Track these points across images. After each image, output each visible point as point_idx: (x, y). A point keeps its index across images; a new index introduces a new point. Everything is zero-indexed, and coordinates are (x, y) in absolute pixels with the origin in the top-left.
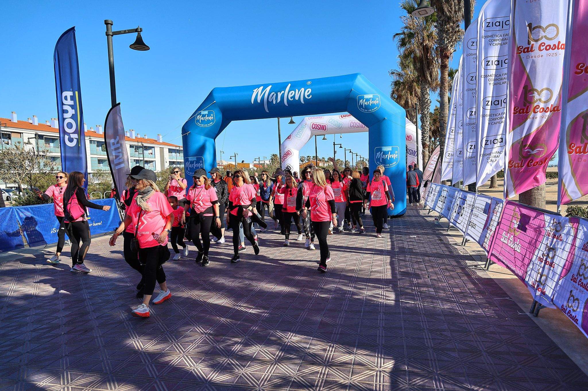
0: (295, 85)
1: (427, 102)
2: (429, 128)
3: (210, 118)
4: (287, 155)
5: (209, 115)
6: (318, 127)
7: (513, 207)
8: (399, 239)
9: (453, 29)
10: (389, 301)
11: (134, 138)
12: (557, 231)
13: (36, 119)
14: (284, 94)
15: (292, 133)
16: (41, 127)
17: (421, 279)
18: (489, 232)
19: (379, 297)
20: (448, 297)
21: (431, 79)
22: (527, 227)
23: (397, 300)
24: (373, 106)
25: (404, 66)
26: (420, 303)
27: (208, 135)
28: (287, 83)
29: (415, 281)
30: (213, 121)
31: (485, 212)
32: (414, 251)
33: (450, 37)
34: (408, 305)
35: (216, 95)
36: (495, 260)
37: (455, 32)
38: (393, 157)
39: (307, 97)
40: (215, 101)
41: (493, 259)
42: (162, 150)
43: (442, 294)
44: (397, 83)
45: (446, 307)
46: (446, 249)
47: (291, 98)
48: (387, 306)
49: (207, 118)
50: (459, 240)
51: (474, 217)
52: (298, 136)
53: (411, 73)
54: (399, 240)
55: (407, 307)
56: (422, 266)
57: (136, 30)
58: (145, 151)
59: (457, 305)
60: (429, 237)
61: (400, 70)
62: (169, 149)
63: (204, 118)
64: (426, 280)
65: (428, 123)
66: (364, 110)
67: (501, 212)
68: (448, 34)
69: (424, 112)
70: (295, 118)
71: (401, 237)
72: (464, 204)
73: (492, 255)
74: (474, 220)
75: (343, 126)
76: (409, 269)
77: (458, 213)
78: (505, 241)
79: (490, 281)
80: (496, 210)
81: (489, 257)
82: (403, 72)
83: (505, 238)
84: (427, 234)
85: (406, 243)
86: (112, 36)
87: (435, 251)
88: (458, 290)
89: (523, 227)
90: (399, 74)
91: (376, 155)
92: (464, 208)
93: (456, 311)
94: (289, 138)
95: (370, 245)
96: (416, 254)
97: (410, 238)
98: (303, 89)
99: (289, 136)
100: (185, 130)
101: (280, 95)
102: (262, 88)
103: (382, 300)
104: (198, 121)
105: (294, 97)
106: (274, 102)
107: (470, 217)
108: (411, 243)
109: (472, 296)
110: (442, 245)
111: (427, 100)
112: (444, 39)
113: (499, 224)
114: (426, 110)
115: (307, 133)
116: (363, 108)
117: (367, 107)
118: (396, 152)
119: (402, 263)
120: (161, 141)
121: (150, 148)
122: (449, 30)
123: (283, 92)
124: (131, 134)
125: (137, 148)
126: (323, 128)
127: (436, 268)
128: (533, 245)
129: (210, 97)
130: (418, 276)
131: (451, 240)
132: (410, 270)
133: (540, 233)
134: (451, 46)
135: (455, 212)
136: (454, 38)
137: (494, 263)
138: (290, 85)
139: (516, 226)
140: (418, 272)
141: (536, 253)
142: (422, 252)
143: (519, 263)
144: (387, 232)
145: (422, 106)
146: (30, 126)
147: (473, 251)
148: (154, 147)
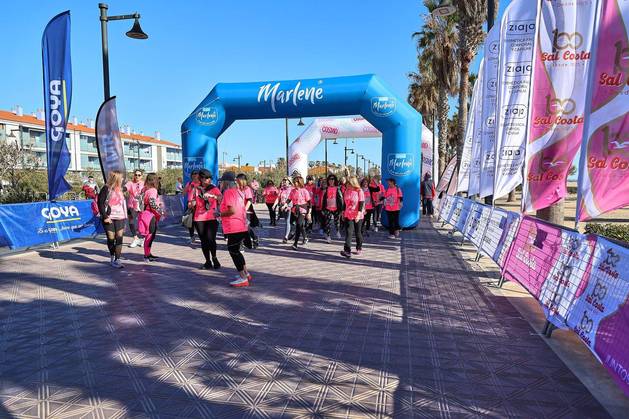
0: (305, 84)
1: (445, 109)
2: (446, 136)
3: (213, 116)
4: (295, 159)
5: (211, 113)
6: (328, 131)
7: (529, 222)
8: (410, 252)
9: (475, 31)
10: (396, 318)
11: (129, 134)
12: (573, 249)
13: (21, 110)
14: (293, 93)
15: (300, 136)
16: (26, 118)
17: (431, 295)
18: (504, 247)
19: (385, 314)
20: (458, 315)
21: (451, 84)
22: (543, 243)
23: (404, 317)
24: (388, 109)
25: (423, 69)
26: (429, 320)
27: (210, 134)
28: (297, 81)
29: (425, 297)
30: (215, 119)
31: (501, 226)
32: (425, 266)
33: (472, 39)
34: (416, 323)
35: (218, 91)
36: (509, 277)
37: (477, 35)
38: (407, 165)
39: (318, 98)
40: (218, 98)
41: (507, 276)
42: (159, 148)
43: (452, 312)
44: (414, 87)
45: (455, 325)
46: (459, 265)
47: (301, 97)
48: (394, 323)
49: (209, 116)
50: (473, 256)
51: (490, 232)
52: (307, 139)
53: (430, 76)
54: (410, 254)
55: (415, 324)
56: (433, 282)
57: (134, 16)
58: (140, 149)
59: (467, 323)
60: (441, 251)
61: (418, 73)
62: (167, 148)
63: (206, 115)
64: (436, 296)
65: (446, 130)
66: (378, 114)
67: (517, 227)
68: (470, 36)
69: (442, 119)
70: (304, 120)
71: (412, 250)
72: (479, 217)
73: (506, 272)
74: (489, 234)
75: (355, 130)
76: (418, 284)
77: (473, 227)
78: (520, 258)
79: (503, 300)
80: (512, 224)
81: (502, 275)
82: (421, 75)
83: (520, 255)
84: (439, 248)
85: (417, 257)
86: (107, 21)
87: (447, 266)
88: (469, 308)
89: (539, 243)
90: (418, 77)
91: (389, 162)
92: (479, 222)
93: (466, 330)
94: (297, 140)
95: (380, 258)
96: (427, 269)
97: (422, 252)
98: (314, 89)
99: (298, 139)
100: (185, 128)
101: (288, 94)
102: (269, 85)
103: (389, 316)
104: (199, 118)
105: (303, 97)
106: (282, 102)
107: (485, 232)
108: (423, 257)
109: (483, 314)
110: (455, 260)
111: (445, 106)
112: (466, 41)
113: (515, 239)
114: (444, 116)
115: (317, 136)
116: (377, 112)
117: (381, 111)
118: (411, 160)
119: (412, 278)
120: (159, 139)
121: (147, 146)
122: (471, 31)
123: (292, 91)
124: (126, 130)
125: (132, 145)
126: (334, 131)
127: (447, 283)
128: (548, 262)
129: (213, 93)
130: (427, 292)
131: (465, 255)
132: (420, 285)
133: (556, 250)
134: (473, 49)
135: (470, 226)
136: (476, 40)
137: (508, 280)
138: (299, 83)
139: (532, 242)
140: (428, 287)
141: (551, 272)
142: (434, 267)
143: (533, 281)
144: (398, 245)
145: (440, 113)
146: (13, 117)
147: (487, 268)
148: (151, 145)
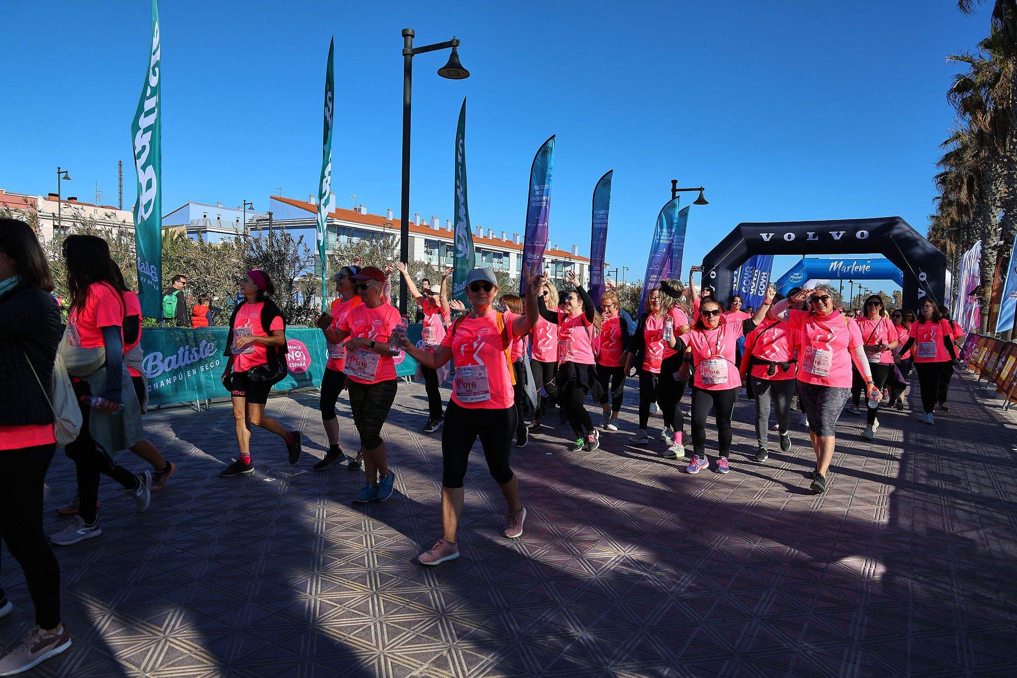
14: (851, 268)
35: (804, 263)
39: (866, 271)
49: (797, 277)
98: (865, 266)
101: (849, 268)
102: (837, 262)
105: (858, 270)
106: (845, 272)
121: (569, 264)
129: (800, 264)
138: (856, 262)
148: (574, 263)
